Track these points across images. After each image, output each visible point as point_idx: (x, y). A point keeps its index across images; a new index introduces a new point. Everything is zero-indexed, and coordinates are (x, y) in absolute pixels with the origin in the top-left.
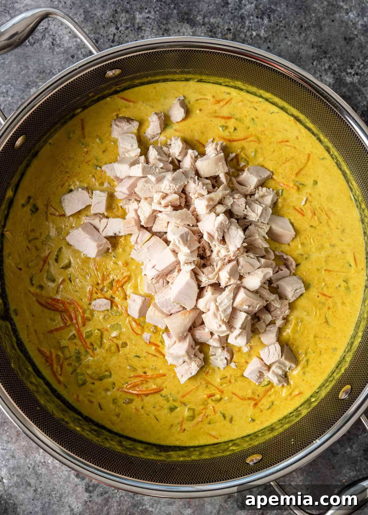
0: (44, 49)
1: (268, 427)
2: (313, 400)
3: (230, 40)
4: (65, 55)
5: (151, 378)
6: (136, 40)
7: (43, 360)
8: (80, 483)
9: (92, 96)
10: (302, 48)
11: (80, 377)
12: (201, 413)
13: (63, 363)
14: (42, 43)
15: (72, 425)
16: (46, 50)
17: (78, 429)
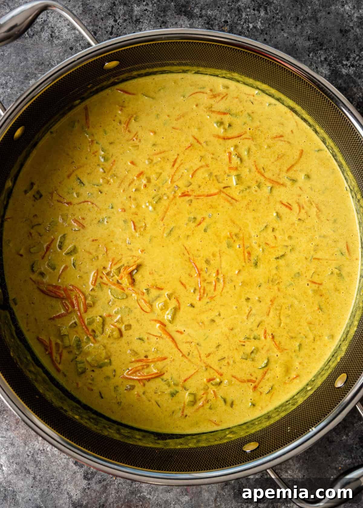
0: (43, 41)
1: (265, 415)
2: (309, 388)
3: (227, 32)
4: (64, 47)
5: (152, 362)
6: (134, 32)
7: (43, 349)
8: (78, 471)
9: (90, 87)
10: (298, 40)
11: (79, 366)
12: (202, 398)
13: (62, 351)
14: (41, 35)
15: (71, 414)
16: (45, 42)
17: (77, 417)
